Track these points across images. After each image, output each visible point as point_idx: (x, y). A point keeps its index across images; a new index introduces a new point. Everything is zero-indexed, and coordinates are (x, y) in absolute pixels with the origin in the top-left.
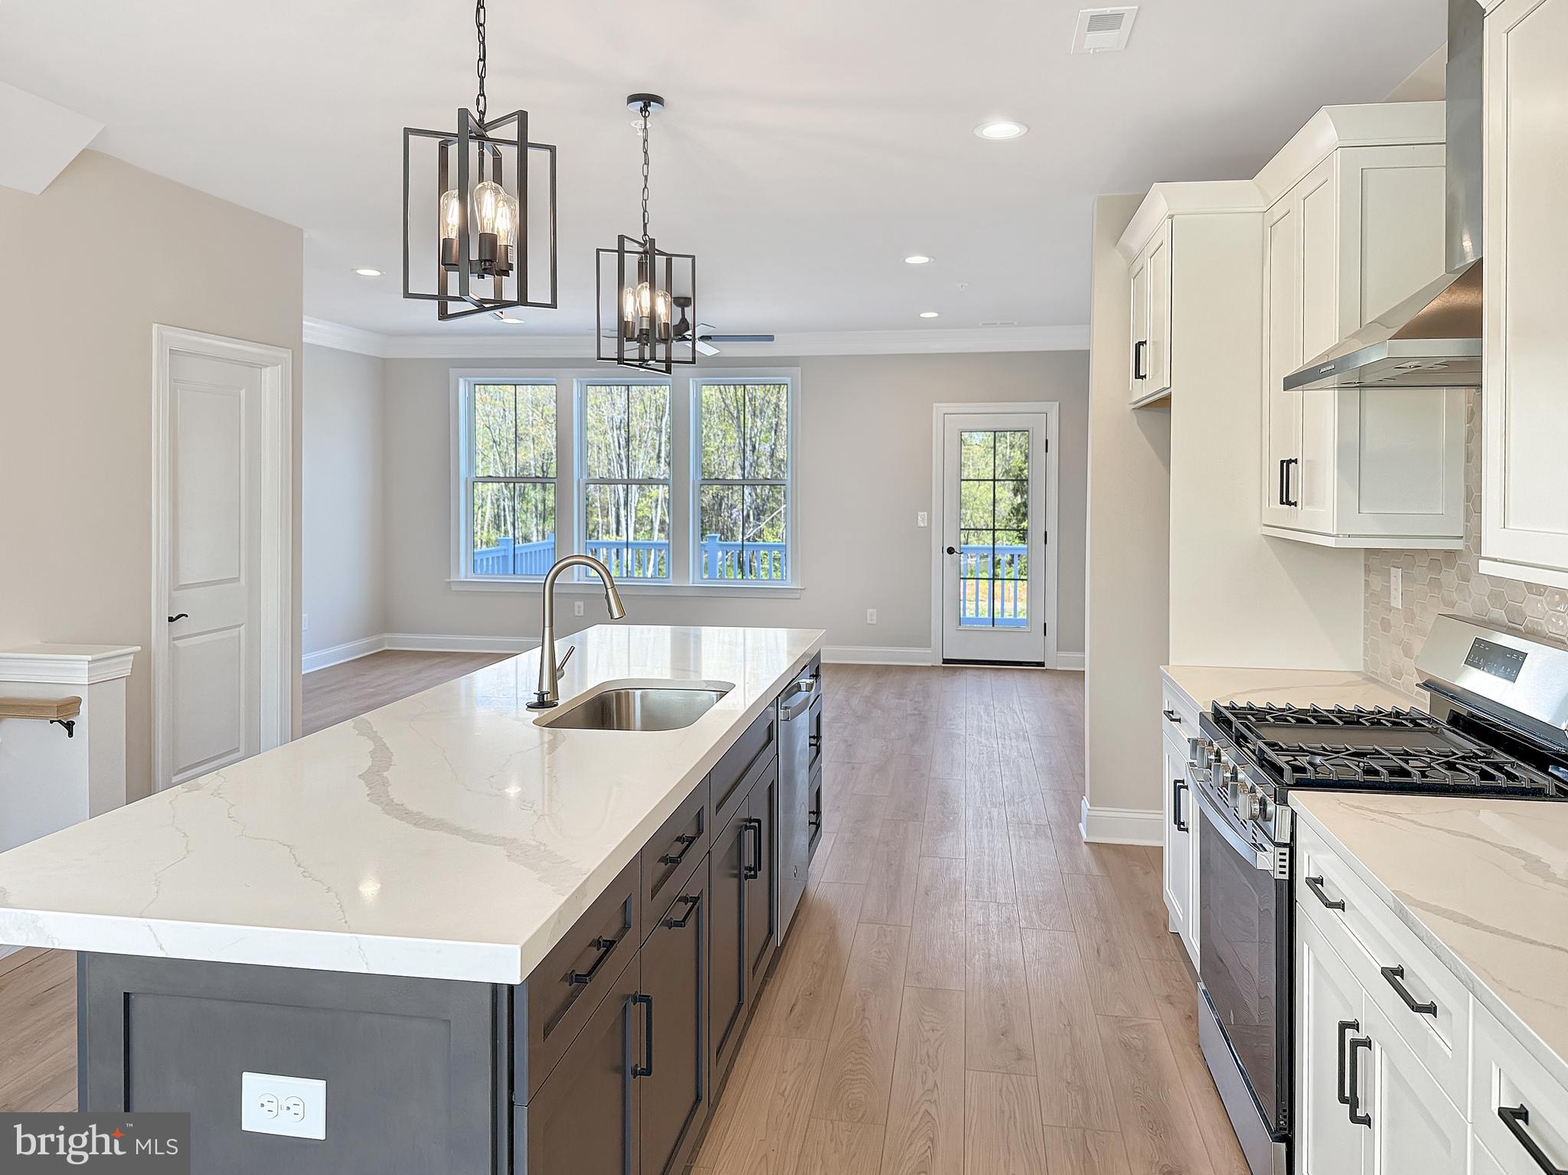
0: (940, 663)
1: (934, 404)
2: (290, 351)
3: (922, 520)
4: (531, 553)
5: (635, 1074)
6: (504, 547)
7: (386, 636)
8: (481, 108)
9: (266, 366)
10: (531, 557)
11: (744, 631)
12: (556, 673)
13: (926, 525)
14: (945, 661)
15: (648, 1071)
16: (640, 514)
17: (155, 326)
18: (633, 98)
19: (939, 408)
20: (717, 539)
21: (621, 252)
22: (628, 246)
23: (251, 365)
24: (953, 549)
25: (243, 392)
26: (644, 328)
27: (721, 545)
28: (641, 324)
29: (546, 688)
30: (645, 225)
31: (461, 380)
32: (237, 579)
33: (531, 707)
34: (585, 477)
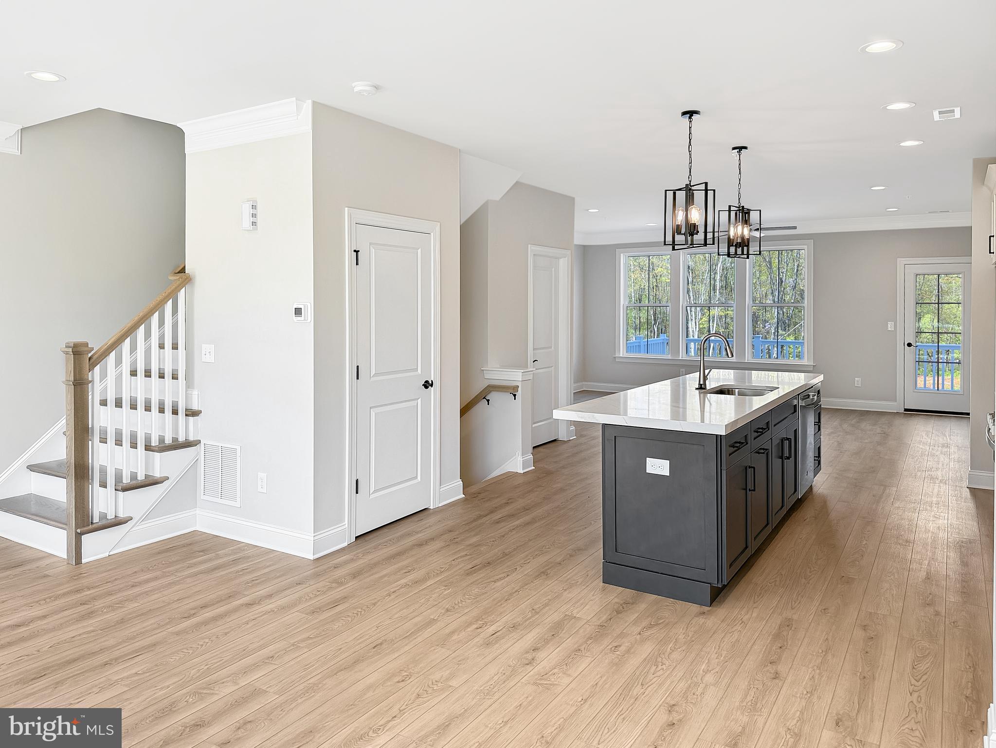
0: (902, 411)
1: (899, 259)
2: (570, 251)
3: (890, 326)
4: (654, 344)
5: (750, 490)
6: (639, 341)
7: (584, 383)
8: (690, 180)
9: (561, 258)
10: (654, 346)
11: (778, 374)
12: (705, 378)
13: (893, 330)
14: (906, 410)
15: (754, 490)
16: (701, 326)
17: (529, 245)
18: (734, 149)
19: (901, 262)
20: (761, 338)
21: (730, 211)
22: (732, 208)
23: (556, 258)
24: (911, 344)
25: (553, 269)
26: (739, 241)
27: (763, 341)
28: (737, 240)
29: (702, 383)
30: (739, 199)
31: (622, 254)
32: (551, 347)
33: (697, 389)
34: (686, 303)
